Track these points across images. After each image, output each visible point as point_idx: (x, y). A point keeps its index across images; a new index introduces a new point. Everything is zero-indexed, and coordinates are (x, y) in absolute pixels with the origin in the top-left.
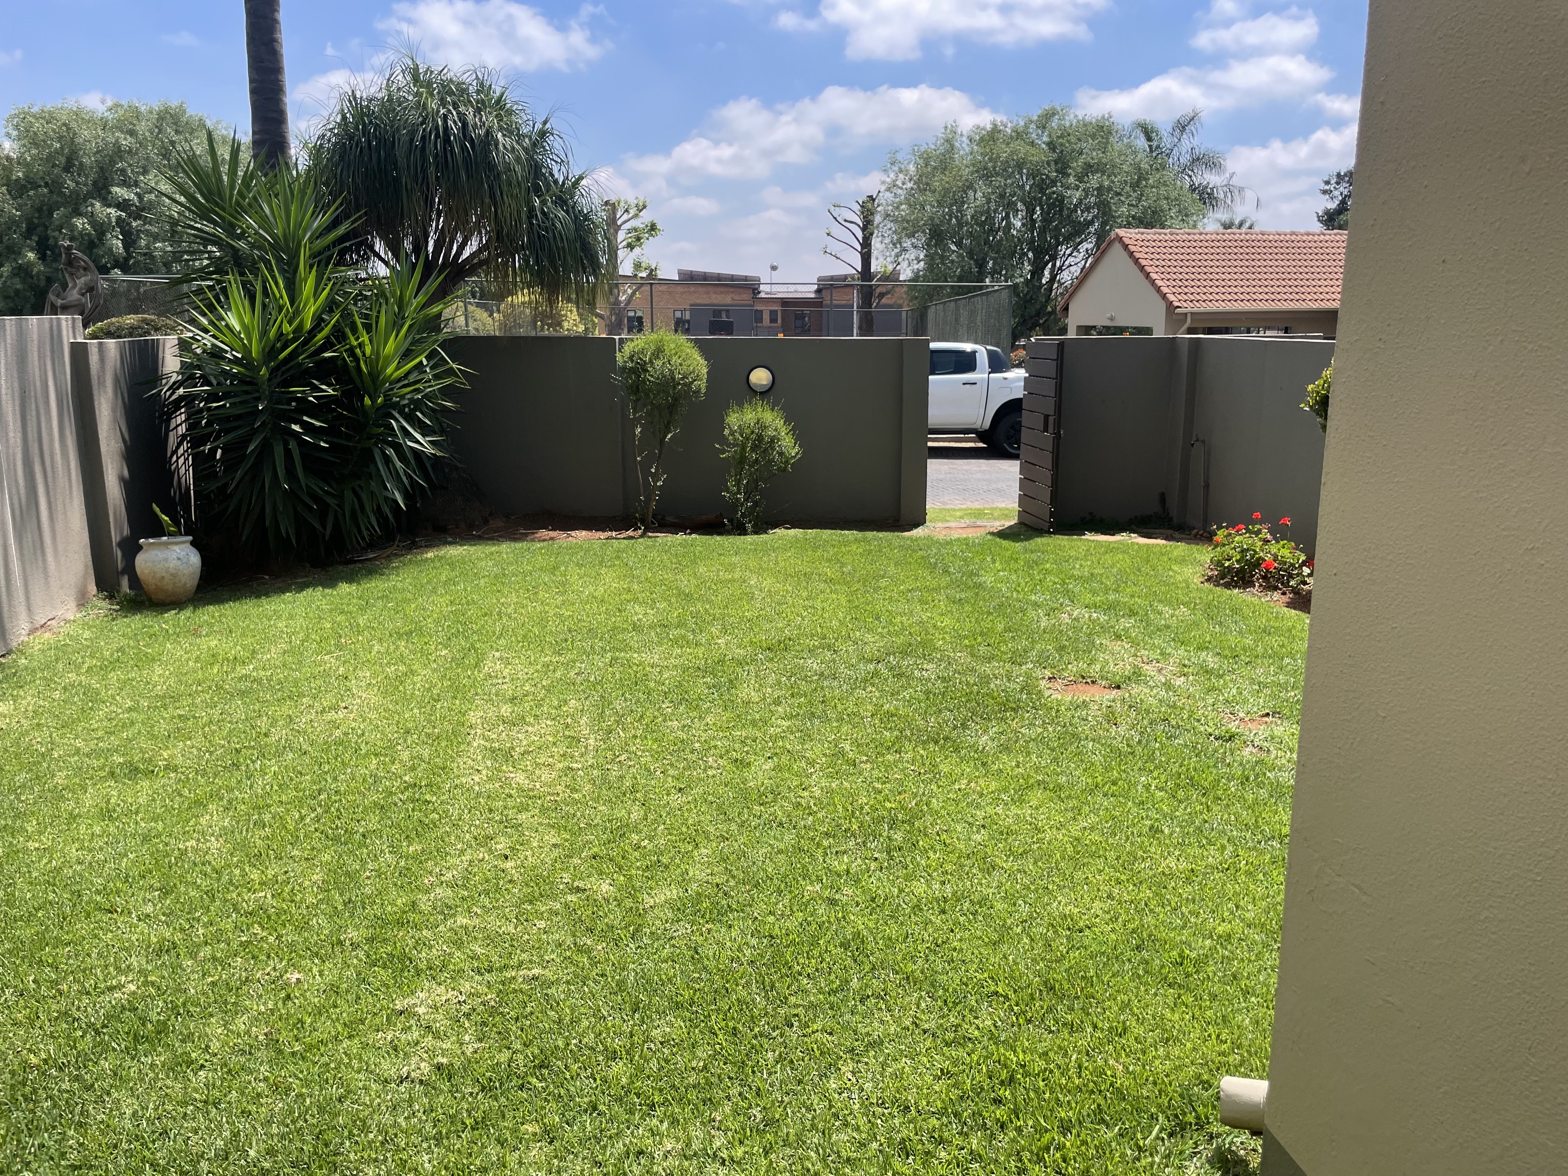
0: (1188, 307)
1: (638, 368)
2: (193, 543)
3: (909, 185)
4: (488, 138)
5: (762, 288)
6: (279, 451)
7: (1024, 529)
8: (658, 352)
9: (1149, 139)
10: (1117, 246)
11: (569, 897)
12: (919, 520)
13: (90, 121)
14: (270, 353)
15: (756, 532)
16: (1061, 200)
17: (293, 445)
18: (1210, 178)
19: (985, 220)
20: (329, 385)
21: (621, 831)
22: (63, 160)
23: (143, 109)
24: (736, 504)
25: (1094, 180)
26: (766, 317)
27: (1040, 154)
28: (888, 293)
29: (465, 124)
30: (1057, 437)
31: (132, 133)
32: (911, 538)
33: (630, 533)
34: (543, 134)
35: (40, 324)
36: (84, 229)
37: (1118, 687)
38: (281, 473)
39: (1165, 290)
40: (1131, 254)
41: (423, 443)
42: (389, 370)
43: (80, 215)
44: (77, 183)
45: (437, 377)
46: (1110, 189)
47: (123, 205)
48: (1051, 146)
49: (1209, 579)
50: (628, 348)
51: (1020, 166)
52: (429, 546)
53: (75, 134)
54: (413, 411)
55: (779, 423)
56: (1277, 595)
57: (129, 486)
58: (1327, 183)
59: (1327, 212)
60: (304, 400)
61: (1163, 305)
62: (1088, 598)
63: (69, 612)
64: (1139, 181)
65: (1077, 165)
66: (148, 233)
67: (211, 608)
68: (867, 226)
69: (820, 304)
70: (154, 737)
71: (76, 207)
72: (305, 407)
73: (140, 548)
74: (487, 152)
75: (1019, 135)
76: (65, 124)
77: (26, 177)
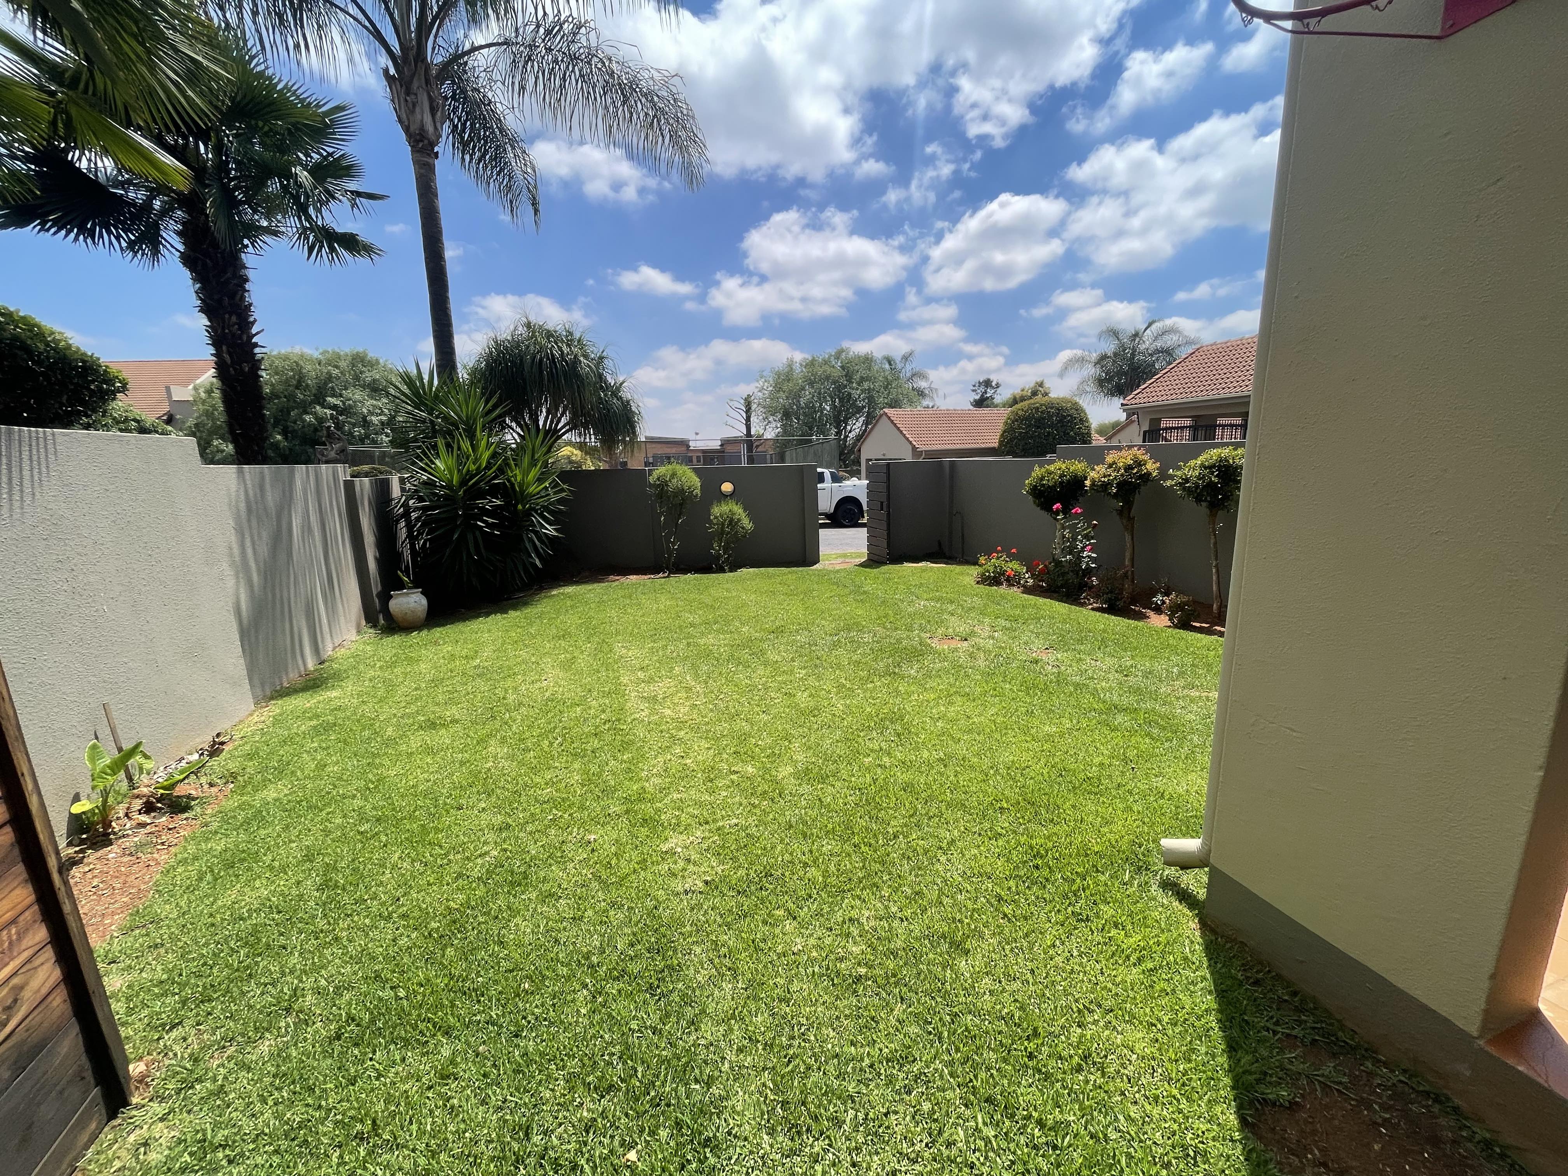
0: (923, 448)
1: (662, 485)
2: (421, 593)
3: (771, 389)
4: (576, 361)
5: (691, 444)
6: (470, 537)
7: (871, 563)
8: (674, 475)
9: (890, 364)
10: (884, 417)
11: (732, 777)
12: (816, 561)
13: (310, 360)
14: (463, 482)
15: (731, 572)
16: (850, 394)
17: (478, 533)
18: (922, 384)
19: (810, 406)
20: (498, 498)
21: (744, 738)
22: (295, 382)
23: (342, 353)
24: (719, 557)
25: (866, 385)
26: (695, 460)
27: (837, 372)
28: (761, 444)
29: (562, 352)
30: (889, 514)
31: (337, 367)
32: (816, 570)
33: (661, 575)
34: (601, 358)
35: (327, 468)
36: (311, 421)
37: (966, 640)
38: (472, 550)
39: (911, 439)
40: (892, 422)
41: (550, 530)
42: (531, 490)
43: (308, 413)
44: (305, 395)
45: (555, 493)
46: (874, 389)
47: (334, 407)
48: (843, 367)
49: (978, 583)
50: (655, 474)
51: (828, 378)
52: (552, 587)
53: (301, 367)
54: (542, 512)
55: (741, 511)
56: (1015, 589)
57: (379, 561)
58: (974, 386)
59: (975, 401)
60: (484, 507)
61: (910, 447)
62: (925, 596)
63: (353, 635)
64: (887, 385)
65: (857, 377)
66: (349, 423)
67: (439, 629)
68: (748, 411)
69: (723, 452)
70: (438, 704)
71: (305, 408)
72: (484, 512)
73: (391, 597)
74: (575, 368)
75: (826, 362)
76: (295, 362)
77: (272, 393)
